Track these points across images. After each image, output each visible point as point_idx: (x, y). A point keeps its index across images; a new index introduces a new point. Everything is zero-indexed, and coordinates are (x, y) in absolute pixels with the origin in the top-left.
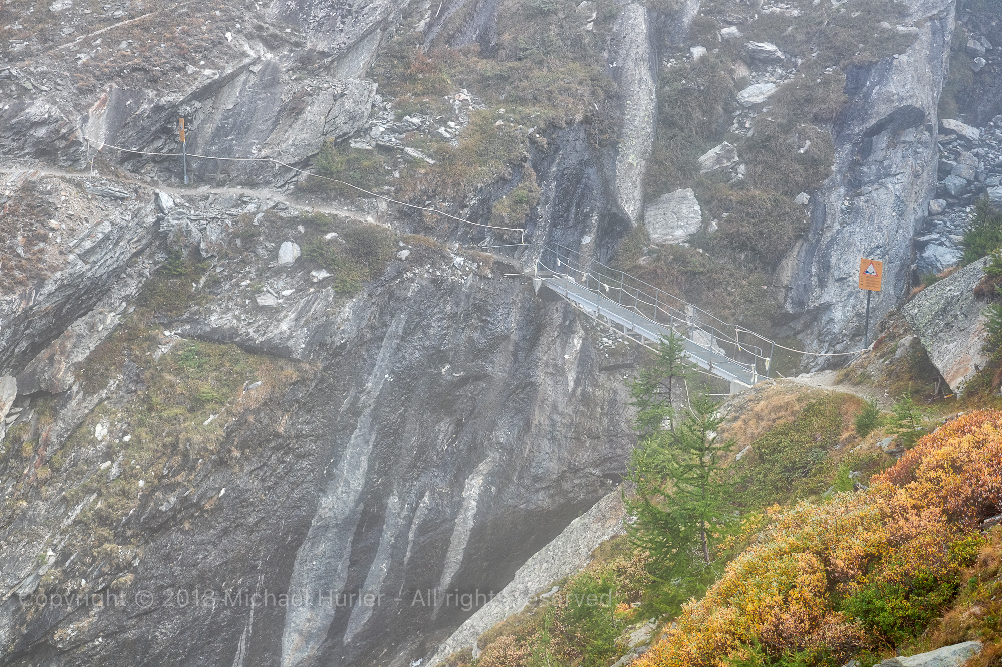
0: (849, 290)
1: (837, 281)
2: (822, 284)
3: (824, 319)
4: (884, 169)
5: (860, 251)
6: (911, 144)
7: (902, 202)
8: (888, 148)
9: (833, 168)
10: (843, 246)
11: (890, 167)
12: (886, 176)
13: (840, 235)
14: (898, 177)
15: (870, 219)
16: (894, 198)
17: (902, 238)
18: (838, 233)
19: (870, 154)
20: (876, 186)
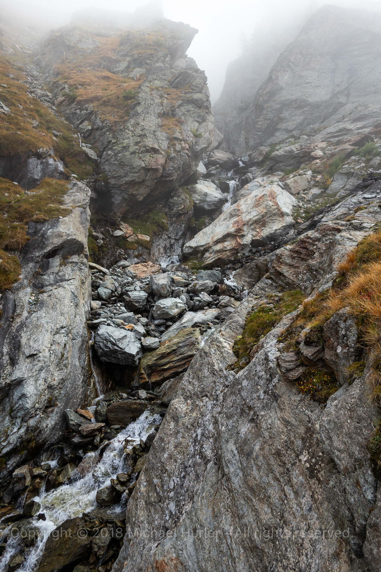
0: (40, 364)
1: (28, 357)
2: (13, 362)
3: (17, 394)
4: (59, 276)
5: (47, 331)
6: (76, 263)
7: (76, 297)
8: (61, 265)
9: (21, 277)
10: (32, 329)
11: (64, 275)
12: (62, 280)
13: (29, 320)
14: (71, 281)
15: (54, 308)
16: (70, 293)
17: (80, 322)
18: (26, 319)
19: (48, 269)
20: (55, 287)
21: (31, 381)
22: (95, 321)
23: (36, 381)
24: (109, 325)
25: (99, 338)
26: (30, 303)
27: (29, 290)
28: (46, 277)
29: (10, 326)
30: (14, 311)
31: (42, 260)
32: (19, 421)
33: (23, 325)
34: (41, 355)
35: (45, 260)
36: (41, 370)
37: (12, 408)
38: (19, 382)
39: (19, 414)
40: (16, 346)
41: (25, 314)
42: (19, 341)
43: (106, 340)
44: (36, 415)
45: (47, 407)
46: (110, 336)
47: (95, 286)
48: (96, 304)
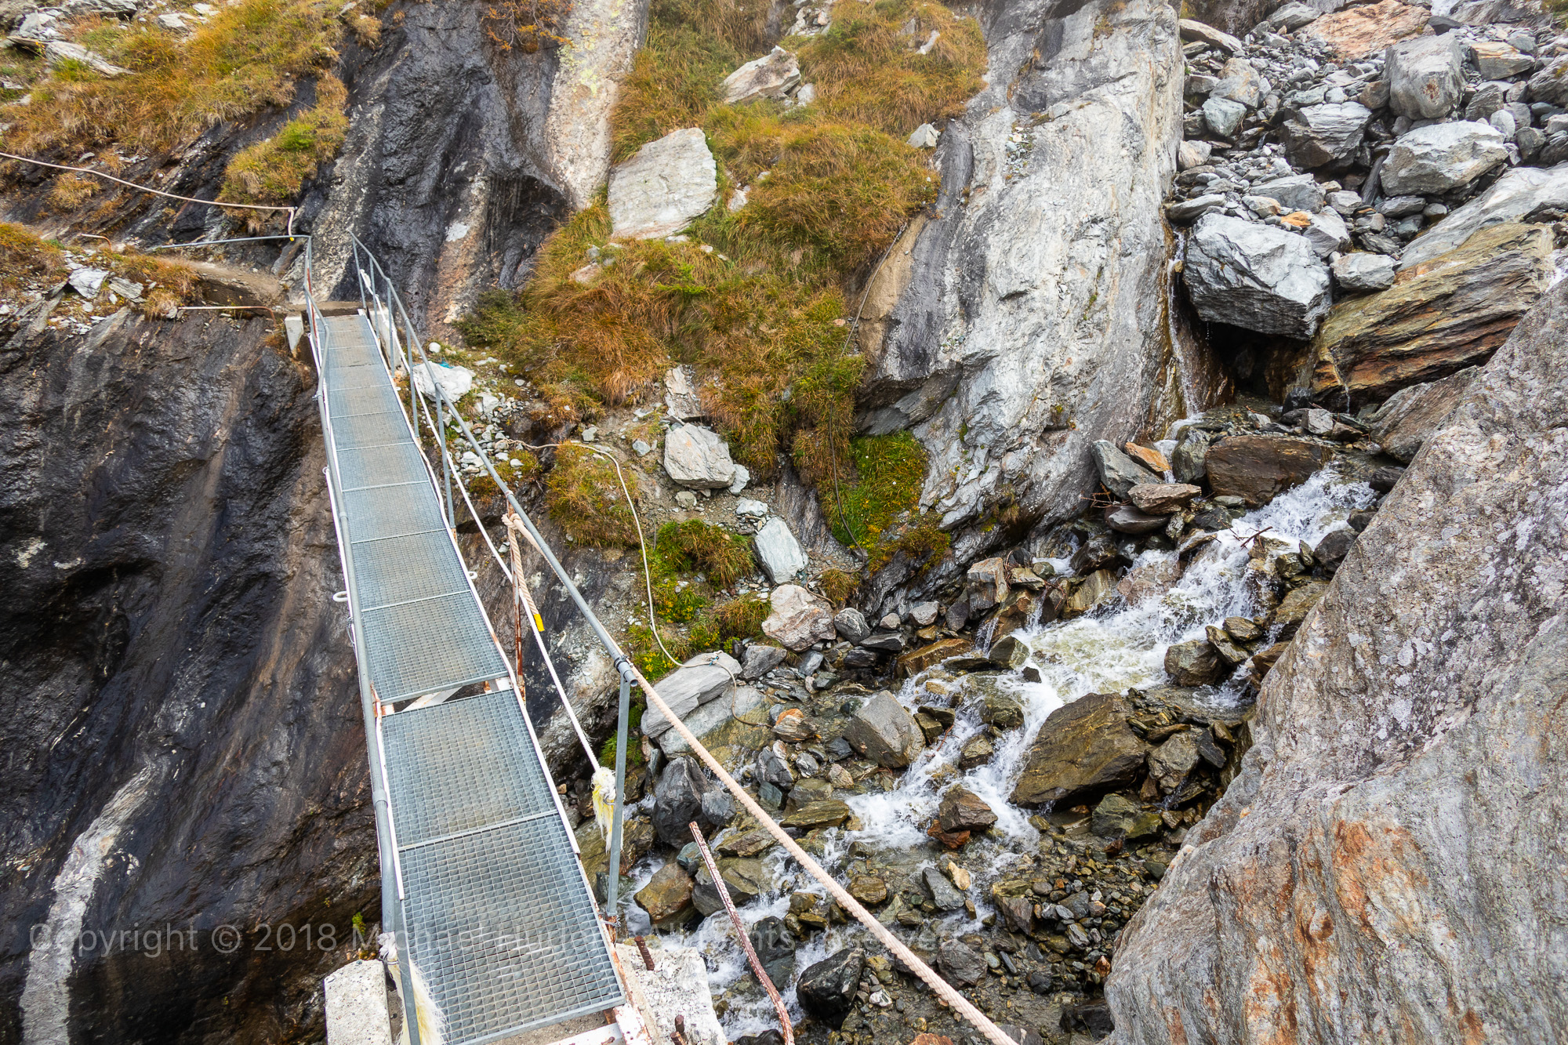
0: (1034, 319)
1: (1003, 299)
2: (968, 310)
3: (976, 389)
4: (1092, 70)
5: (1054, 230)
6: (1142, 23)
7: (1138, 130)
8: (1096, 35)
9: (987, 78)
10: (1014, 224)
11: (1105, 66)
12: (1097, 82)
13: (1006, 201)
14: (1125, 81)
15: (1073, 163)
16: (1120, 120)
17: (1144, 204)
18: (1001, 197)
19: (1059, 49)
20: (1078, 102)
21: (1011, 361)
22: (1189, 203)
23: (1024, 361)
24: (1230, 213)
25: (1197, 252)
26: (1009, 152)
27: (1007, 115)
28: (1052, 75)
29: (959, 217)
30: (970, 177)
31: (1044, 24)
32: (981, 454)
33: (991, 215)
34: (1036, 293)
35: (1051, 22)
36: (1035, 334)
37: (965, 422)
38: (983, 362)
39: (981, 439)
40: (976, 271)
41: (998, 184)
42: (983, 257)
43: (1219, 257)
44: (1022, 445)
45: (1048, 430)
46: (1233, 247)
47: (1195, 97)
48: (1196, 152)
